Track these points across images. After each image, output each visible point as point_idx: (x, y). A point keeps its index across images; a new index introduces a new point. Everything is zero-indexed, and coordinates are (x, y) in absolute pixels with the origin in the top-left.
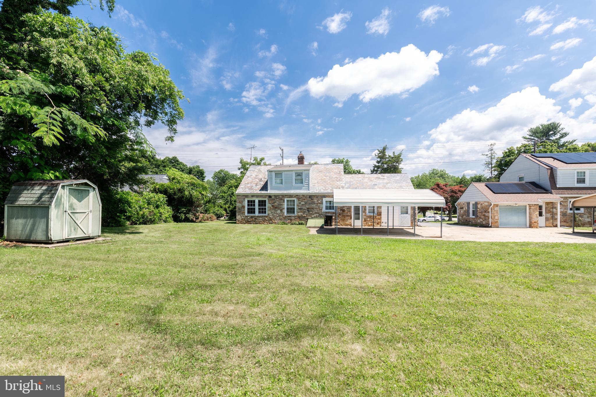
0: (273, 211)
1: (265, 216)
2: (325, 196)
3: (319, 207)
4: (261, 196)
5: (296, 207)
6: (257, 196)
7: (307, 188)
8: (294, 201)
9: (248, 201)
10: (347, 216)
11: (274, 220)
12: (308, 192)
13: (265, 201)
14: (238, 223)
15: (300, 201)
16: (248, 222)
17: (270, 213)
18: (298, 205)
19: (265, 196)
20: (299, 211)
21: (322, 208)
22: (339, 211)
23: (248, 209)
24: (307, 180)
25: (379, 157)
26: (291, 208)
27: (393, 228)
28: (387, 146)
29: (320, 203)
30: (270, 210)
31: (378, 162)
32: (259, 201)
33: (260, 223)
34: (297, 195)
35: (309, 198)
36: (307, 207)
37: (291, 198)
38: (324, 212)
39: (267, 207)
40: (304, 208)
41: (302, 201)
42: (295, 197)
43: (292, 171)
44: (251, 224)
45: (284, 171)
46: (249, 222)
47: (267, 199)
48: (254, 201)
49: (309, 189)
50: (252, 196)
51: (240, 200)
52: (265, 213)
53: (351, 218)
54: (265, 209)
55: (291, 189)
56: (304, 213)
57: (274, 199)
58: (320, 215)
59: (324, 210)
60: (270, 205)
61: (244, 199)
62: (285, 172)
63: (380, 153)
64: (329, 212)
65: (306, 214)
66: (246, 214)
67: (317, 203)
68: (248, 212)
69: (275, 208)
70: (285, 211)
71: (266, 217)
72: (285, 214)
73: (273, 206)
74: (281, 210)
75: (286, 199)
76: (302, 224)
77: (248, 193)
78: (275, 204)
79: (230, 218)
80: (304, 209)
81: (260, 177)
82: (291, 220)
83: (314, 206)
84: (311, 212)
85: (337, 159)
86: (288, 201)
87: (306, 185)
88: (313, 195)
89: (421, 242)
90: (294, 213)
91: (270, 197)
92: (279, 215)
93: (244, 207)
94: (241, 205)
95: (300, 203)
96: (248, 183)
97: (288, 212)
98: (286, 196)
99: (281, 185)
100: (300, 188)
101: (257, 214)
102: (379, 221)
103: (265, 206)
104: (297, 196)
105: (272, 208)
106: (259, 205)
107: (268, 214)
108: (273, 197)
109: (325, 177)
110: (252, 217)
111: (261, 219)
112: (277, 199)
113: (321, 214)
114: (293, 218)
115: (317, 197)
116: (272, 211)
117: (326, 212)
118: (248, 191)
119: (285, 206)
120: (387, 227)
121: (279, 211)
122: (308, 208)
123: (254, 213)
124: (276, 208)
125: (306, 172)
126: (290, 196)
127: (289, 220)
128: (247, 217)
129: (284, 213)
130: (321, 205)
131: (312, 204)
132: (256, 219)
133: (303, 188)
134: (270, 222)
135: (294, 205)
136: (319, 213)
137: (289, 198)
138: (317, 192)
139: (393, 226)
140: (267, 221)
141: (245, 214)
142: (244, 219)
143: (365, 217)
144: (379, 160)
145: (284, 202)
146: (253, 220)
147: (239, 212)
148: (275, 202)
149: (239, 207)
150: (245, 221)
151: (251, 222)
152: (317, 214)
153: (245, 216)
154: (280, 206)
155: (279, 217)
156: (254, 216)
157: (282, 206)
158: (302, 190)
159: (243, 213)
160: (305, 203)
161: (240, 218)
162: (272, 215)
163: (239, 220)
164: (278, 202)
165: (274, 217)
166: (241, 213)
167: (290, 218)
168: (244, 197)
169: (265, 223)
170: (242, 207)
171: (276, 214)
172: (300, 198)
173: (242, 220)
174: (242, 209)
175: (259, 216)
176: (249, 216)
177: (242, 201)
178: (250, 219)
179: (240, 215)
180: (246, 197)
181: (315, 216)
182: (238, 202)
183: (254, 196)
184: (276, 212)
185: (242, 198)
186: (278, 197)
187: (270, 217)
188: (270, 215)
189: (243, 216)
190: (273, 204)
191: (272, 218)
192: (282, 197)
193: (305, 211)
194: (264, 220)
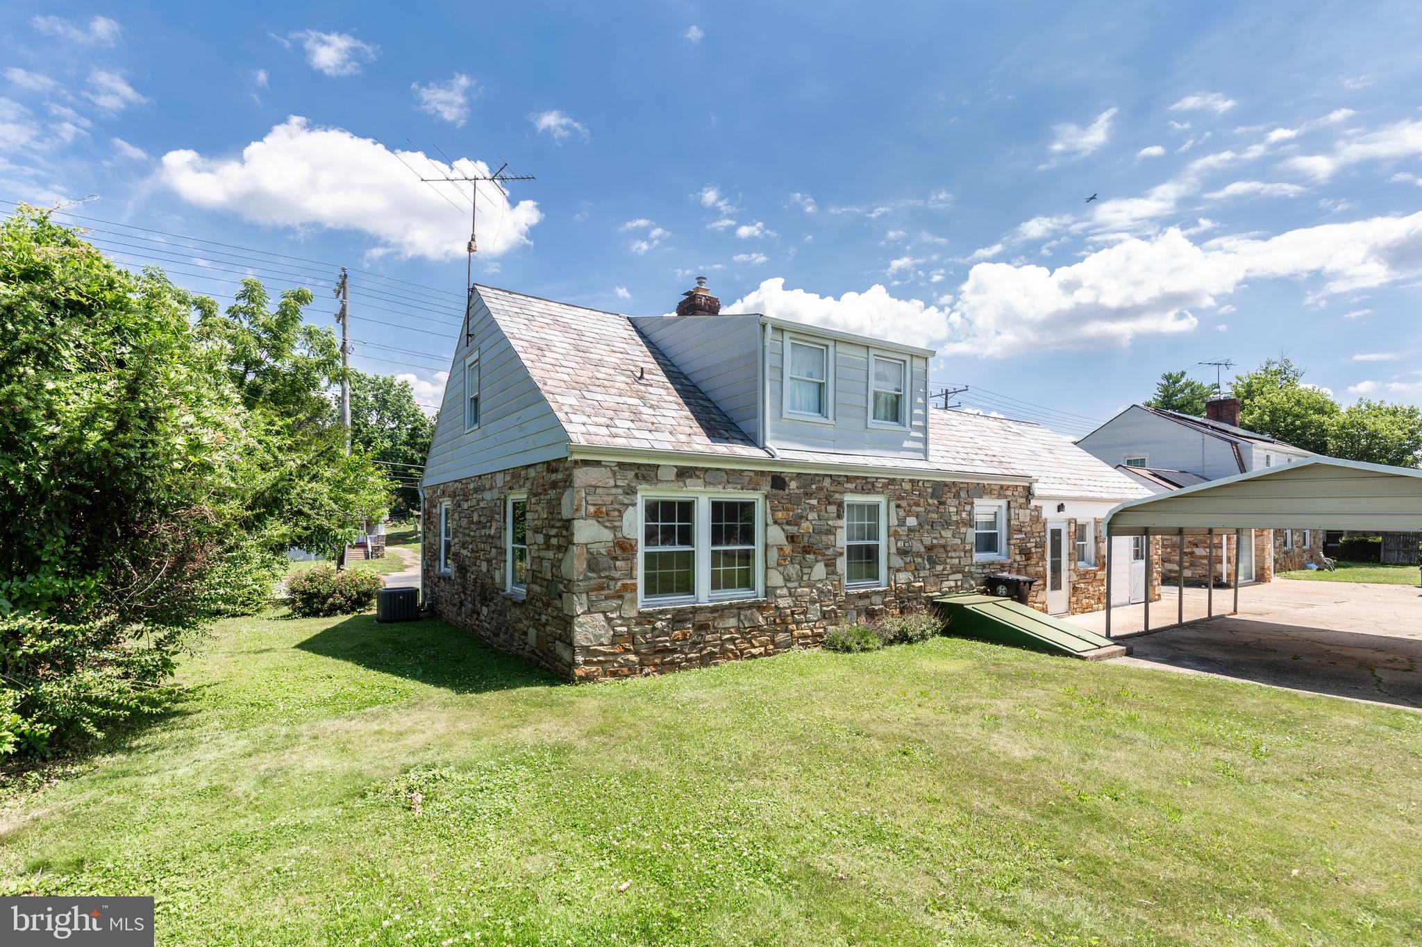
0: (793, 570)
1: (749, 605)
2: (981, 491)
3: (963, 542)
4: (732, 477)
5: (882, 542)
7: (920, 445)
8: (873, 510)
9: (653, 510)
10: (1037, 576)
11: (798, 623)
12: (927, 465)
13: (748, 507)
14: (587, 678)
15: (900, 513)
16: (657, 659)
17: (776, 579)
18: (891, 534)
19: (753, 479)
20: (898, 562)
21: (973, 543)
22: (1019, 558)
23: (651, 561)
24: (918, 406)
26: (864, 551)
29: (964, 523)
30: (779, 562)
32: (717, 507)
33: (724, 653)
34: (892, 481)
35: (933, 495)
36: (927, 540)
37: (867, 492)
38: (978, 565)
39: (758, 547)
40: (915, 546)
41: (909, 513)
42: (882, 488)
43: (867, 346)
44: (674, 666)
45: (836, 339)
46: (665, 651)
47: (759, 498)
48: (686, 509)
49: (928, 454)
50: (684, 474)
51: (601, 498)
52: (747, 582)
53: (1045, 584)
54: (747, 557)
55: (860, 442)
56: (917, 571)
57: (798, 500)
58: (966, 577)
59: (976, 554)
60: (776, 535)
61: (631, 491)
62: (840, 348)
64: (992, 564)
65: (923, 579)
66: (641, 598)
67: (957, 524)
68: (654, 587)
69: (803, 549)
70: (843, 566)
71: (760, 607)
72: (846, 584)
73: (791, 539)
74: (831, 564)
75: (847, 501)
78: (803, 525)
80: (919, 555)
82: (871, 614)
83: (949, 534)
84: (939, 568)
86: (849, 509)
87: (915, 429)
88: (943, 484)
90: (876, 574)
91: (778, 482)
92: (820, 591)
93: (622, 549)
94: (607, 535)
95: (902, 523)
96: (585, 387)
97: (852, 570)
98: (849, 479)
99: (819, 419)
100: (894, 445)
102: (1101, 589)
103: (748, 537)
104: (891, 484)
105: (788, 549)
106: (717, 536)
107: (769, 591)
108: (793, 485)
110: (679, 618)
111: (732, 622)
112: (809, 495)
113: (971, 574)
114: (876, 604)
115: (956, 494)
116: (790, 570)
117: (985, 566)
119: (842, 538)
121: (819, 570)
122: (930, 549)
123: (689, 586)
124: (807, 550)
125: (917, 366)
126: (866, 483)
127: (863, 618)
128: (646, 618)
129: (838, 579)
130: (970, 530)
131: (942, 527)
133: (906, 444)
134: (781, 637)
135: (873, 533)
136: (962, 572)
137: (861, 491)
138: (958, 469)
140: (763, 632)
141: (632, 602)
142: (632, 637)
143: (1075, 577)
145: (839, 515)
146: (685, 639)
147: (593, 590)
148: (801, 517)
149: (594, 548)
150: (636, 653)
151: (674, 651)
152: (959, 576)
153: (634, 614)
154: (824, 538)
155: (821, 606)
156: (695, 611)
157: (832, 538)
158: (903, 454)
159: (621, 597)
160: (920, 524)
161: (601, 636)
162: (790, 595)
163: (596, 653)
164: (815, 515)
165: (795, 606)
166: (607, 598)
167: (867, 602)
168: (631, 474)
169: (753, 651)
170: (619, 552)
171: (808, 586)
172: (903, 498)
173: (613, 644)
174: (618, 563)
175: (723, 608)
176: (661, 612)
177: (617, 506)
178: (667, 634)
179: (604, 613)
180: (644, 478)
181: (953, 584)
182: (587, 517)
183: (691, 477)
184: (806, 577)
185: (616, 486)
186: (814, 487)
187: (777, 607)
188: (781, 597)
189: (620, 617)
190: (792, 529)
191: (788, 611)
192: (832, 489)
193: (920, 560)
194: (749, 633)
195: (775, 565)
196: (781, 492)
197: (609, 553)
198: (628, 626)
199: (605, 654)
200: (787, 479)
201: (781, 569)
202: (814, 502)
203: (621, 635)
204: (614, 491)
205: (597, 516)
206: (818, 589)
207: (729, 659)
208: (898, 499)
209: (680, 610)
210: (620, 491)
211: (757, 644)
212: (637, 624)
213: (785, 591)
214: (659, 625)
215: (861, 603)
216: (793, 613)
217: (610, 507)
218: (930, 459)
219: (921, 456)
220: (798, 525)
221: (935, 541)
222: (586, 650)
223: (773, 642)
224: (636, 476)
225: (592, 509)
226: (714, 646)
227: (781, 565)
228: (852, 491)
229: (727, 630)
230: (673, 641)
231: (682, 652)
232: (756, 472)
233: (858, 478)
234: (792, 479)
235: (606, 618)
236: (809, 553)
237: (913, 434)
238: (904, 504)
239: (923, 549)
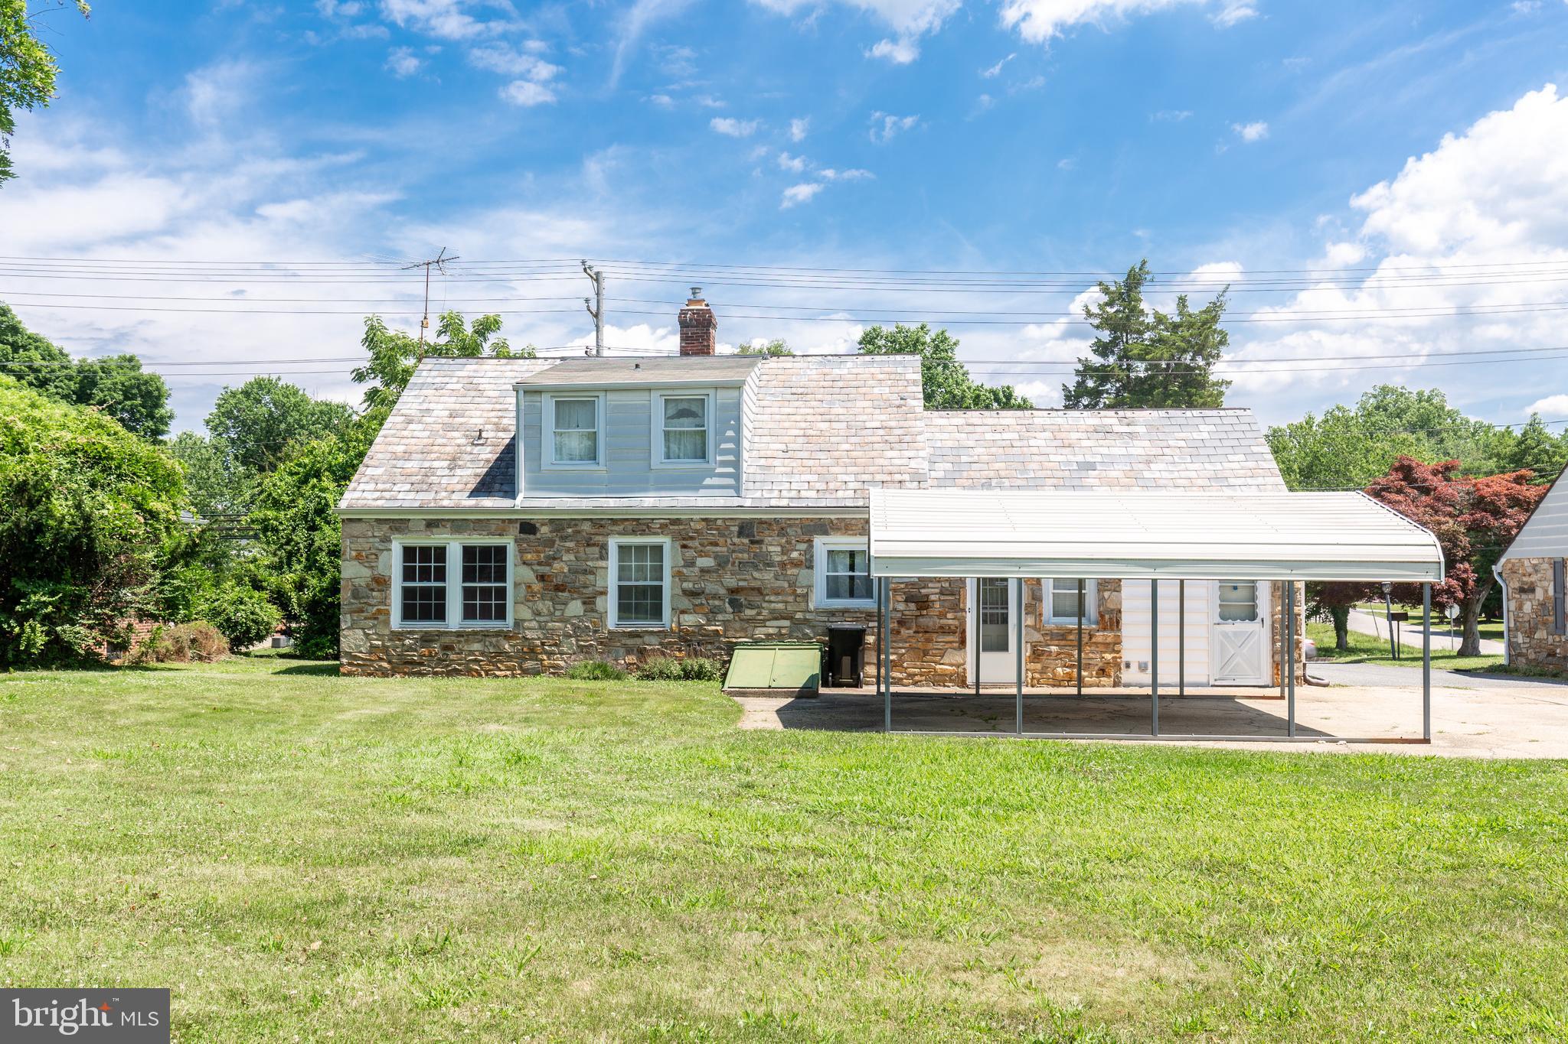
0: (545, 606)
1: (498, 634)
2: (823, 527)
3: (793, 585)
4: (480, 525)
5: (667, 583)
6: (458, 523)
7: (731, 481)
8: (658, 550)
9: (409, 553)
10: (944, 630)
11: (550, 654)
12: (736, 502)
13: (501, 551)
14: (349, 674)
15: (690, 553)
16: (406, 666)
17: (526, 614)
18: (678, 575)
19: (502, 526)
20: (686, 603)
21: (810, 587)
22: (901, 607)
23: (408, 593)
24: (729, 440)
25: (1107, 322)
26: (642, 591)
27: (1182, 696)
28: (1147, 267)
29: (796, 564)
30: (530, 596)
31: (1102, 349)
32: (469, 552)
33: (469, 672)
34: (676, 522)
35: (740, 534)
36: (731, 581)
37: (643, 533)
38: (817, 612)
39: (509, 585)
40: (711, 587)
41: (702, 554)
42: (664, 528)
43: (648, 389)
44: (420, 674)
45: (607, 389)
46: (413, 663)
47: (509, 542)
48: (441, 553)
49: (737, 489)
50: (431, 525)
51: (362, 544)
52: (501, 614)
53: (963, 642)
54: (501, 593)
55: (641, 484)
56: (712, 614)
57: (550, 543)
58: (797, 624)
59: (819, 598)
60: (528, 575)
61: (386, 540)
62: (611, 396)
63: (1110, 304)
64: (844, 612)
65: (725, 623)
66: (396, 621)
67: (783, 565)
68: (408, 613)
69: (555, 588)
70: (610, 604)
71: (507, 636)
72: (612, 621)
73: (542, 578)
74: (589, 602)
75: (613, 543)
76: (700, 675)
77: (406, 504)
78: (557, 565)
79: (305, 642)
80: (715, 597)
81: (476, 419)
82: (642, 653)
83: (767, 576)
84: (750, 613)
85: (888, 329)
86: (623, 550)
87: (724, 464)
88: (761, 522)
89: (1327, 766)
90: (657, 613)
91: (528, 528)
92: (576, 628)
93: (381, 583)
94: (366, 573)
95: (690, 564)
96: (407, 456)
97: (624, 610)
98: (614, 522)
99: (589, 466)
100: (693, 483)
101: (455, 617)
102: (1108, 656)
103: (501, 575)
104: (675, 524)
105: (537, 586)
106: (468, 574)
107: (518, 623)
108: (544, 530)
109: (824, 426)
110: (427, 639)
111: (476, 646)
112: (564, 539)
113: (806, 621)
114: (652, 644)
115: (782, 532)
116: (540, 605)
117: (832, 613)
118: (406, 498)
119: (611, 578)
120: (1148, 691)
121: (575, 608)
122: (733, 591)
123: (440, 614)
124: (559, 588)
125: (724, 396)
126: (639, 524)
127: (629, 652)
128: (398, 636)
129: (602, 616)
130: (804, 572)
131: (756, 568)
132: (447, 648)
133: (708, 481)
134: (529, 664)
135: (658, 572)
136: (790, 618)
137: (634, 532)
138: (784, 503)
139: (1182, 685)
140: (510, 658)
141: (387, 623)
142: (385, 649)
143: (1037, 637)
144: (1106, 336)
145: (603, 557)
146: (430, 656)
147: (355, 612)
148: (555, 559)
149: (357, 582)
150: (389, 662)
151: (422, 664)
152: (787, 623)
153: (387, 632)
154: (582, 578)
155: (577, 641)
156: (440, 634)
157: (591, 577)
158: (702, 492)
159: (376, 619)
160: (719, 565)
161: (360, 646)
162: (540, 628)
163: (356, 658)
164: (572, 557)
165: (547, 638)
166: (366, 619)
167: (638, 641)
168: (385, 527)
169: (498, 673)
170: (374, 585)
171: (561, 621)
172: (692, 538)
173: (370, 653)
174: (374, 594)
175: (468, 634)
176: (410, 633)
177: (373, 551)
178: (416, 651)
179: (363, 629)
180: (397, 529)
181: (771, 631)
182: (351, 559)
183: (438, 526)
184: (558, 613)
185: (374, 537)
186: (570, 530)
187: (525, 638)
188: (529, 629)
189: (376, 634)
190: (545, 569)
191: (538, 642)
192: (593, 531)
193: (717, 603)
194: (494, 657)
195: (523, 600)
196: (532, 537)
197: (368, 585)
198: (383, 641)
199: (362, 659)
200: (538, 525)
201: (530, 604)
202: (571, 545)
203: (377, 647)
204: (371, 540)
205: (358, 558)
206: (573, 625)
207: (473, 676)
208: (684, 539)
209: (426, 632)
210: (377, 540)
211: (503, 668)
212: (390, 640)
213: (534, 624)
214: (407, 642)
215: (630, 642)
216: (543, 644)
217: (368, 552)
218: (743, 494)
219: (732, 492)
220: (549, 565)
221: (741, 584)
222: (348, 654)
223: (521, 668)
224: (390, 528)
225: (354, 554)
226: (459, 665)
227: (528, 601)
228: (619, 534)
229: (472, 653)
230: (421, 656)
231: (429, 666)
232: (503, 521)
233: (627, 520)
234: (542, 525)
235: (365, 633)
236: (563, 591)
237: (719, 470)
238: (696, 543)
239: (722, 591)
